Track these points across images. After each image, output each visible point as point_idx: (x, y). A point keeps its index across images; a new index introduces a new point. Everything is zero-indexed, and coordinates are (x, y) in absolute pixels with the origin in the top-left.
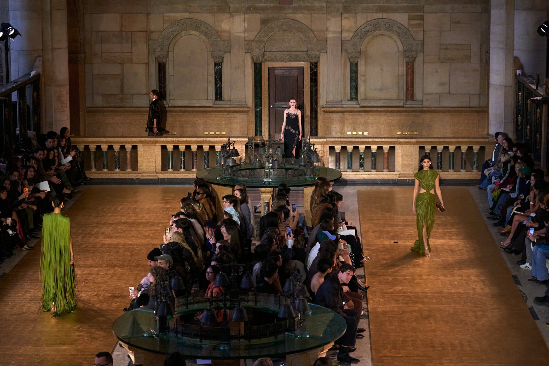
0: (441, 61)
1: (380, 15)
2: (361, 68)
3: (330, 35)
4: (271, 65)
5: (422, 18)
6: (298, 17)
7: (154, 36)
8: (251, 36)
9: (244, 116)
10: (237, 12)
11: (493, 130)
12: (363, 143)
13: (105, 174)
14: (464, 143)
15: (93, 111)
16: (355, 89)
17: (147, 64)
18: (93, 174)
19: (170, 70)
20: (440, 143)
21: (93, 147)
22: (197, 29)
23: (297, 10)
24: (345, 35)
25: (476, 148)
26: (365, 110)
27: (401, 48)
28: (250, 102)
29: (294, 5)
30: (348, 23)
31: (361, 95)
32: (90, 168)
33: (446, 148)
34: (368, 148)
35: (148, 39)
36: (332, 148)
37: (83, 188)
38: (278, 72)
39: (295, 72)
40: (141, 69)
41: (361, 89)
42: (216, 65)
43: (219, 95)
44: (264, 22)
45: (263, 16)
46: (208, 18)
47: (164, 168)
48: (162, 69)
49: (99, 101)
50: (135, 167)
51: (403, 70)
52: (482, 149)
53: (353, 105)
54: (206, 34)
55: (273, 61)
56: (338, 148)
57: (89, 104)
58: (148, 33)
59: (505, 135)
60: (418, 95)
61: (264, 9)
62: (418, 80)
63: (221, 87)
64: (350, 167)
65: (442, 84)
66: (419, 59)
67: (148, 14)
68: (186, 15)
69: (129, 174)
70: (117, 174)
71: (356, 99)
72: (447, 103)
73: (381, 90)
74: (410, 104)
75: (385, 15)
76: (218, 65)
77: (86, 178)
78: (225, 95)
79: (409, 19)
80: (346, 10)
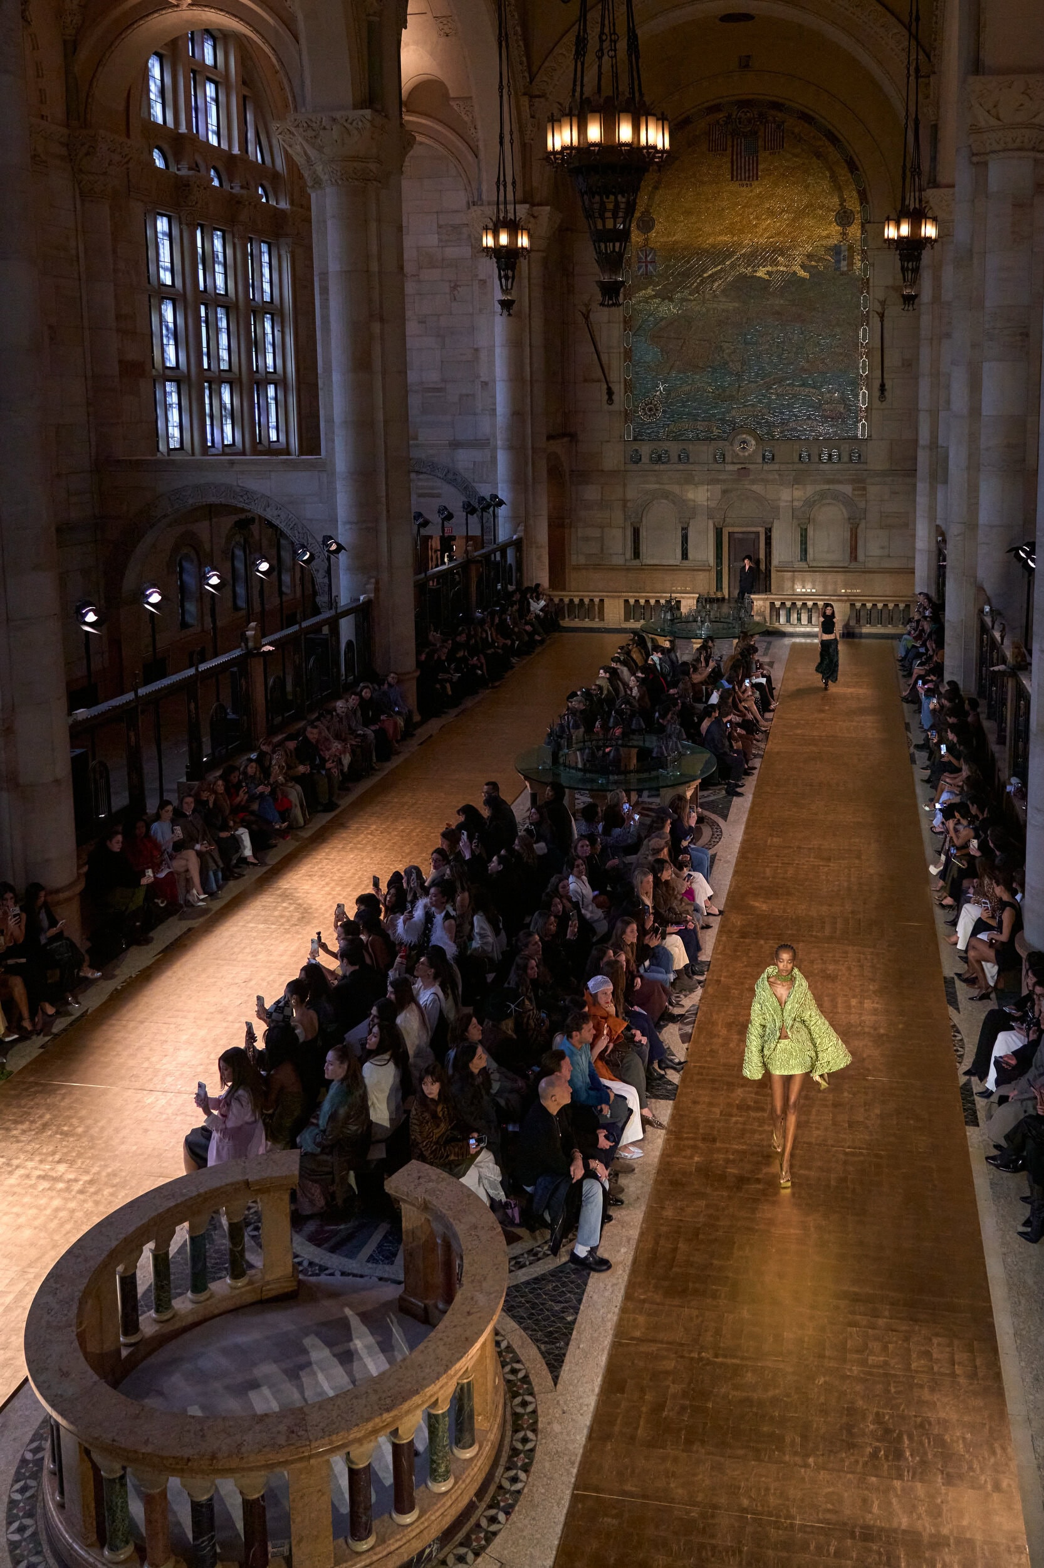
0: (882, 528)
1: (827, 487)
2: (810, 533)
3: (782, 504)
4: (731, 530)
5: (864, 489)
6: (755, 487)
7: (629, 504)
8: (713, 504)
9: (707, 574)
10: (702, 484)
11: (918, 590)
12: (800, 600)
13: (577, 623)
14: (892, 601)
15: (578, 568)
16: (804, 551)
17: (624, 528)
18: (566, 623)
19: (643, 533)
20: (869, 601)
21: (566, 600)
22: (667, 498)
23: (753, 482)
24: (796, 503)
25: (902, 606)
26: (813, 570)
27: (846, 516)
28: (712, 561)
29: (751, 477)
30: (798, 493)
31: (810, 556)
32: (564, 618)
33: (875, 605)
34: (804, 604)
35: (625, 506)
36: (772, 604)
37: (557, 634)
38: (736, 536)
39: (753, 536)
40: (617, 533)
41: (810, 550)
42: (683, 529)
43: (685, 556)
44: (724, 492)
45: (724, 487)
46: (676, 489)
47: (627, 619)
48: (636, 533)
49: (582, 560)
50: (602, 619)
51: (848, 535)
52: (908, 606)
53: (803, 565)
54: (674, 503)
55: (733, 526)
56: (778, 604)
57: (574, 563)
58: (625, 501)
59: (927, 596)
60: (861, 557)
61: (724, 481)
62: (860, 543)
63: (687, 549)
64: (788, 620)
65: (883, 548)
66: (862, 525)
67: (625, 485)
68: (657, 486)
69: (596, 624)
70: (587, 623)
71: (806, 560)
72: (887, 564)
73: (828, 552)
74: (853, 565)
75: (831, 487)
76: (685, 528)
77: (559, 625)
78: (690, 556)
79: (854, 490)
80: (797, 481)
